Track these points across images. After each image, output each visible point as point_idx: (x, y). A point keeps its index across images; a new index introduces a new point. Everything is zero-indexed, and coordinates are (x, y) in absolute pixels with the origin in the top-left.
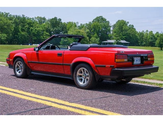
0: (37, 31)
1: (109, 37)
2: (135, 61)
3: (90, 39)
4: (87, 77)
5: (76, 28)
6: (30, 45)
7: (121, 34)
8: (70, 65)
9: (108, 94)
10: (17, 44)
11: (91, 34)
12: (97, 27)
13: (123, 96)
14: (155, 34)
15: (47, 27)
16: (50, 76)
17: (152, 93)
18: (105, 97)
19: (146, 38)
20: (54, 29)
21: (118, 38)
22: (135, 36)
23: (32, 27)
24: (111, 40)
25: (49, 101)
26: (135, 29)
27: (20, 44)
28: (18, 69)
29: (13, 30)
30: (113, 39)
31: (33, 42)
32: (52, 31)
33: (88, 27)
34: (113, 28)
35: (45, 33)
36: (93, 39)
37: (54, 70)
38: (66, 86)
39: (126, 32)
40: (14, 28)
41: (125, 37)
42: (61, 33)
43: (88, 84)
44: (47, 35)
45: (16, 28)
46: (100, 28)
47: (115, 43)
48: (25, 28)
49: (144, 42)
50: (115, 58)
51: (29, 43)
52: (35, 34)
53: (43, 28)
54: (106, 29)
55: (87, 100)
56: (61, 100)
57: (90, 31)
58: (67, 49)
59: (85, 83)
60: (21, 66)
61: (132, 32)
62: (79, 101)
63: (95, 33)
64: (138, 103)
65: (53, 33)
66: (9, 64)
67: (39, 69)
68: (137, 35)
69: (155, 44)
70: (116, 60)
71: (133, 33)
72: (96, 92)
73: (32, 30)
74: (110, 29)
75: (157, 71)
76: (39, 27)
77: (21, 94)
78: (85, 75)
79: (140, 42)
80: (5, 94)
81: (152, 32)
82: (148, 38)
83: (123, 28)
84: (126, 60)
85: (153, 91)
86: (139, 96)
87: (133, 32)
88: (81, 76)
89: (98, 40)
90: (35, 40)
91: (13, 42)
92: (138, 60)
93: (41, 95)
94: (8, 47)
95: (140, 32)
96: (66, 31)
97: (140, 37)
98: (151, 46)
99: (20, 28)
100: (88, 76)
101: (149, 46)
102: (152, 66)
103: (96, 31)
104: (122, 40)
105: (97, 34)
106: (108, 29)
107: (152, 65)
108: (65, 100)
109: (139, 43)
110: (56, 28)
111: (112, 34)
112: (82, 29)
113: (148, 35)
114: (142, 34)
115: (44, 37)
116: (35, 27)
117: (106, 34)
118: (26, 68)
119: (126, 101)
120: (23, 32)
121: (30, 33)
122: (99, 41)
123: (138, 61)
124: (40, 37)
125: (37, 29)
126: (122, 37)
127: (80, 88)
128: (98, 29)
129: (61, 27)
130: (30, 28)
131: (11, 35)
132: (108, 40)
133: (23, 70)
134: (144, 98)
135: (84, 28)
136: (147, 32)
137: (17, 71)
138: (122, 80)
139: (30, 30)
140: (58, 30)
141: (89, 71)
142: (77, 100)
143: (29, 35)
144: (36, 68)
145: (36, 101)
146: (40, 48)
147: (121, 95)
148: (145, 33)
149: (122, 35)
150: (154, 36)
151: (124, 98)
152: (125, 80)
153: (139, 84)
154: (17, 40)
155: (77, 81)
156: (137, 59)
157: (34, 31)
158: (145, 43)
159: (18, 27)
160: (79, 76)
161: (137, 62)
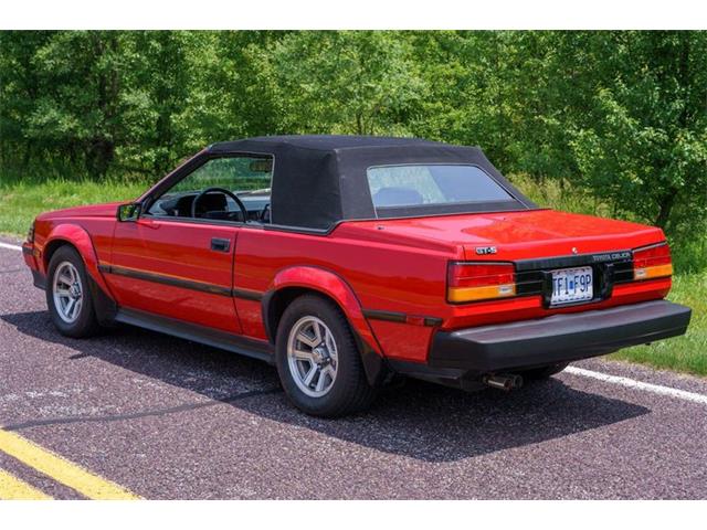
2: (562, 288)
4: (329, 368)
8: (260, 302)
50: (449, 283)
66: (34, 267)
70: (451, 291)
75: (682, 331)
84: (507, 290)
92: (578, 280)
107: (661, 298)
123: (580, 286)
138: (490, 382)
152: (502, 384)
156: (571, 278)
161: (571, 292)
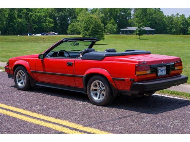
0: (38, 17)
1: (130, 23)
2: (160, 72)
3: (106, 27)
4: (103, 92)
5: (87, 12)
6: (30, 35)
7: (144, 19)
8: (82, 77)
9: (128, 112)
10: (14, 34)
11: (107, 19)
12: (114, 11)
13: (145, 114)
14: (188, 18)
15: (51, 12)
16: (59, 89)
17: (179, 109)
18: (124, 117)
19: (176, 24)
20: (59, 14)
21: (141, 24)
22: (162, 21)
23: (32, 12)
24: (132, 26)
25: (60, 125)
26: (162, 13)
27: (16, 34)
28: (20, 79)
29: (7, 16)
30: (134, 25)
31: (34, 31)
32: (57, 16)
33: (103, 11)
34: (134, 11)
35: (48, 20)
36: (109, 25)
37: (62, 81)
38: (78, 101)
39: (150, 17)
40: (9, 14)
41: (150, 22)
42: (68, 19)
43: (104, 100)
44: (50, 22)
45: (11, 13)
46: (118, 11)
47: (137, 31)
48: (22, 13)
49: (174, 28)
50: (136, 70)
51: (28, 32)
52: (36, 21)
53: (45, 13)
54: (126, 13)
55: (104, 121)
56: (73, 123)
57: (105, 15)
58: (79, 58)
59: (101, 99)
60: (23, 76)
61: (158, 15)
62: (94, 124)
63: (111, 18)
64: (163, 125)
65: (58, 18)
66: (8, 73)
67: (45, 79)
68: (165, 20)
69: (187, 31)
70: (137, 72)
71: (159, 18)
72: (113, 109)
73: (31, 16)
74: (131, 13)
75: (186, 82)
76: (41, 12)
77: (26, 115)
78: (100, 90)
79: (169, 28)
80: (7, 116)
81: (184, 15)
82: (179, 23)
83: (147, 11)
84: (149, 72)
85: (181, 107)
86: (164, 114)
87: (160, 16)
88: (95, 90)
89: (115, 28)
90: (35, 29)
91: (7, 32)
93: (49, 116)
94: (2, 39)
95: (168, 15)
96: (75, 16)
97: (168, 22)
98: (183, 34)
99: (16, 14)
100: (104, 90)
101: (179, 33)
102: (180, 76)
103: (113, 15)
104: (146, 27)
105: (114, 20)
106: (127, 14)
107: (180, 74)
108: (78, 123)
109: (168, 30)
110: (62, 12)
111: (133, 19)
112: (95, 13)
113: (178, 19)
114: (170, 19)
115: (46, 25)
116: (36, 12)
117: (126, 19)
118: (29, 79)
119: (149, 121)
120: (20, 19)
121: (29, 20)
122: (117, 28)
123: (163, 71)
124: (42, 25)
125: (38, 14)
126: (146, 23)
127: (95, 105)
128: (115, 13)
129: (68, 12)
130: (29, 13)
131: (5, 22)
132: (128, 26)
133: (26, 82)
134: (170, 117)
135: (97, 12)
136: (178, 15)
137: (19, 82)
139: (29, 16)
140: (64, 15)
141: (105, 84)
142: (92, 123)
143: (29, 22)
144: (41, 79)
145: (44, 125)
146: (46, 54)
147: (143, 114)
148: (175, 17)
149: (146, 20)
150: (186, 21)
151: (146, 118)
152: (148, 95)
153: (165, 96)
154: (13, 29)
155: (91, 96)
156: (162, 69)
157: (34, 17)
158: (175, 30)
159: (13, 12)
160: (93, 90)
161: (162, 73)
